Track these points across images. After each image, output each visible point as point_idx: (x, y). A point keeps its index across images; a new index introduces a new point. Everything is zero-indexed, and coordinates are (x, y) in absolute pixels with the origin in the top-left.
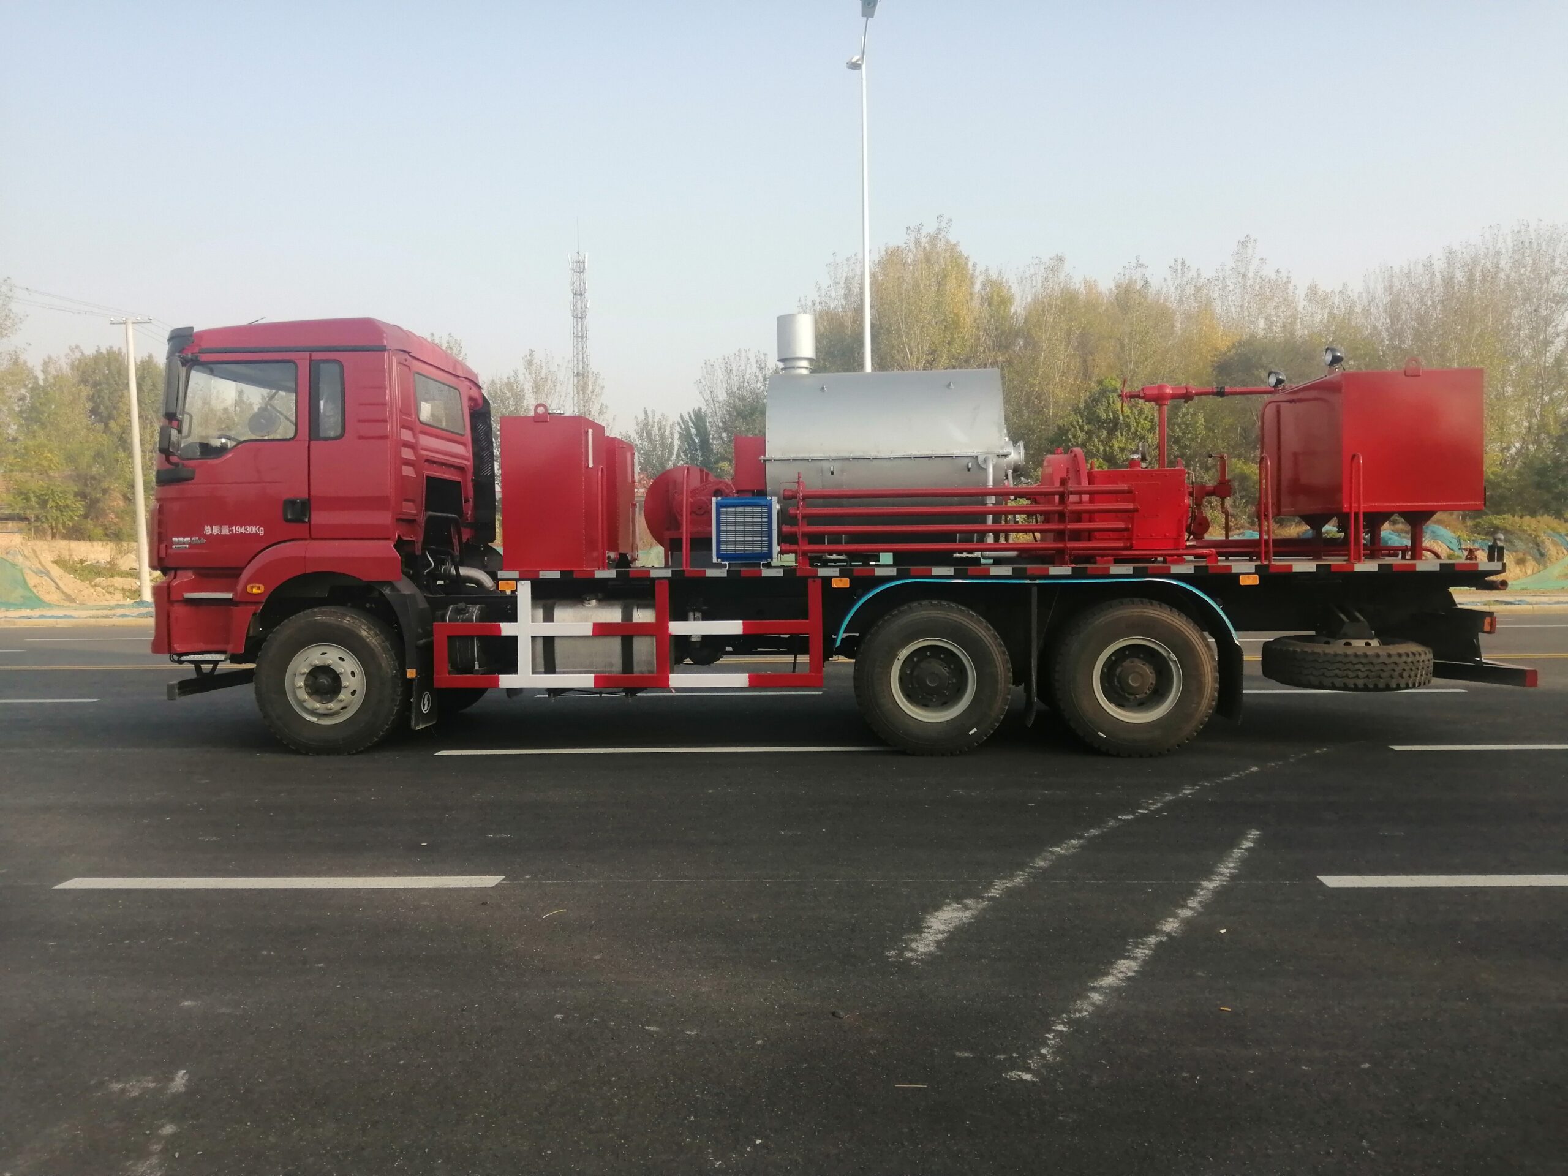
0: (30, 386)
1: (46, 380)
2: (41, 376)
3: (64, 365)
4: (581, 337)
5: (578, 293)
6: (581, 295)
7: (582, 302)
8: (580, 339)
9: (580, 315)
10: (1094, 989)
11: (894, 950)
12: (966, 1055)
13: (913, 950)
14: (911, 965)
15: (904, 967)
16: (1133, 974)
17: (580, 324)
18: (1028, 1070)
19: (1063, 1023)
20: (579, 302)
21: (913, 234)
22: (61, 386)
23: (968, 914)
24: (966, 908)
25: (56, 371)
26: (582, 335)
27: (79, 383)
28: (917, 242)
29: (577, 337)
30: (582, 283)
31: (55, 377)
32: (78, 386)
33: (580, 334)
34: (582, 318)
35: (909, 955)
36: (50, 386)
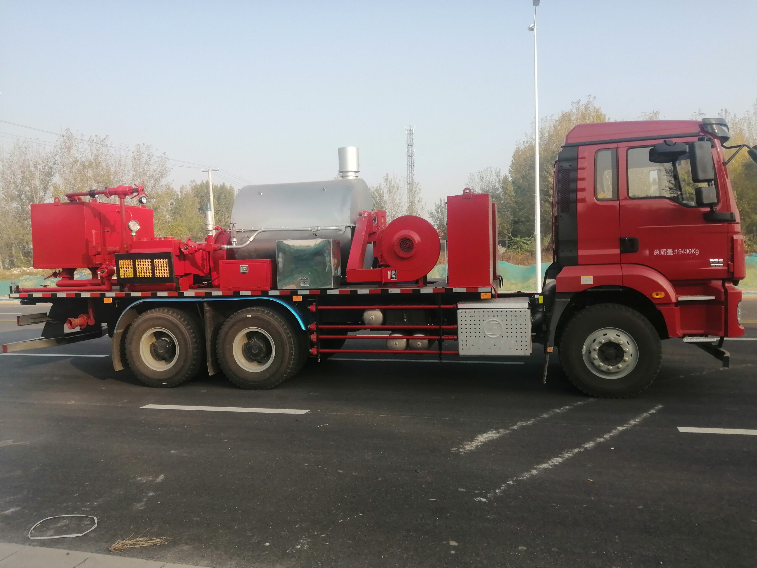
0: (175, 198)
1: (181, 196)
2: (180, 194)
3: (188, 189)
4: (411, 166)
5: (410, 145)
6: (411, 146)
7: (411, 149)
8: (411, 167)
9: (410, 155)
10: (535, 469)
11: (456, 448)
12: (463, 490)
13: (464, 449)
14: (460, 454)
15: (457, 455)
16: (557, 464)
17: (410, 160)
18: (485, 497)
19: (513, 481)
20: (410, 149)
21: (575, 105)
22: (187, 198)
23: (498, 435)
24: (498, 433)
25: (185, 192)
26: (412, 165)
27: (195, 196)
28: (578, 110)
29: (409, 166)
30: (412, 140)
31: (185, 195)
32: (195, 198)
33: (411, 164)
34: (411, 157)
35: (461, 450)
36: (183, 198)
